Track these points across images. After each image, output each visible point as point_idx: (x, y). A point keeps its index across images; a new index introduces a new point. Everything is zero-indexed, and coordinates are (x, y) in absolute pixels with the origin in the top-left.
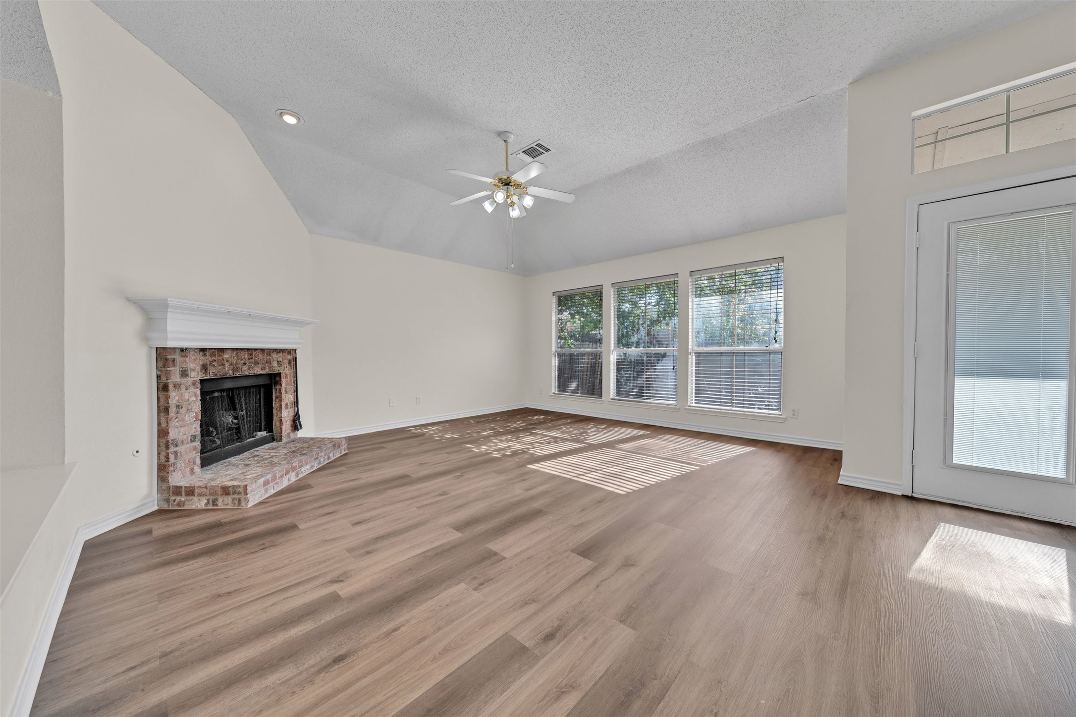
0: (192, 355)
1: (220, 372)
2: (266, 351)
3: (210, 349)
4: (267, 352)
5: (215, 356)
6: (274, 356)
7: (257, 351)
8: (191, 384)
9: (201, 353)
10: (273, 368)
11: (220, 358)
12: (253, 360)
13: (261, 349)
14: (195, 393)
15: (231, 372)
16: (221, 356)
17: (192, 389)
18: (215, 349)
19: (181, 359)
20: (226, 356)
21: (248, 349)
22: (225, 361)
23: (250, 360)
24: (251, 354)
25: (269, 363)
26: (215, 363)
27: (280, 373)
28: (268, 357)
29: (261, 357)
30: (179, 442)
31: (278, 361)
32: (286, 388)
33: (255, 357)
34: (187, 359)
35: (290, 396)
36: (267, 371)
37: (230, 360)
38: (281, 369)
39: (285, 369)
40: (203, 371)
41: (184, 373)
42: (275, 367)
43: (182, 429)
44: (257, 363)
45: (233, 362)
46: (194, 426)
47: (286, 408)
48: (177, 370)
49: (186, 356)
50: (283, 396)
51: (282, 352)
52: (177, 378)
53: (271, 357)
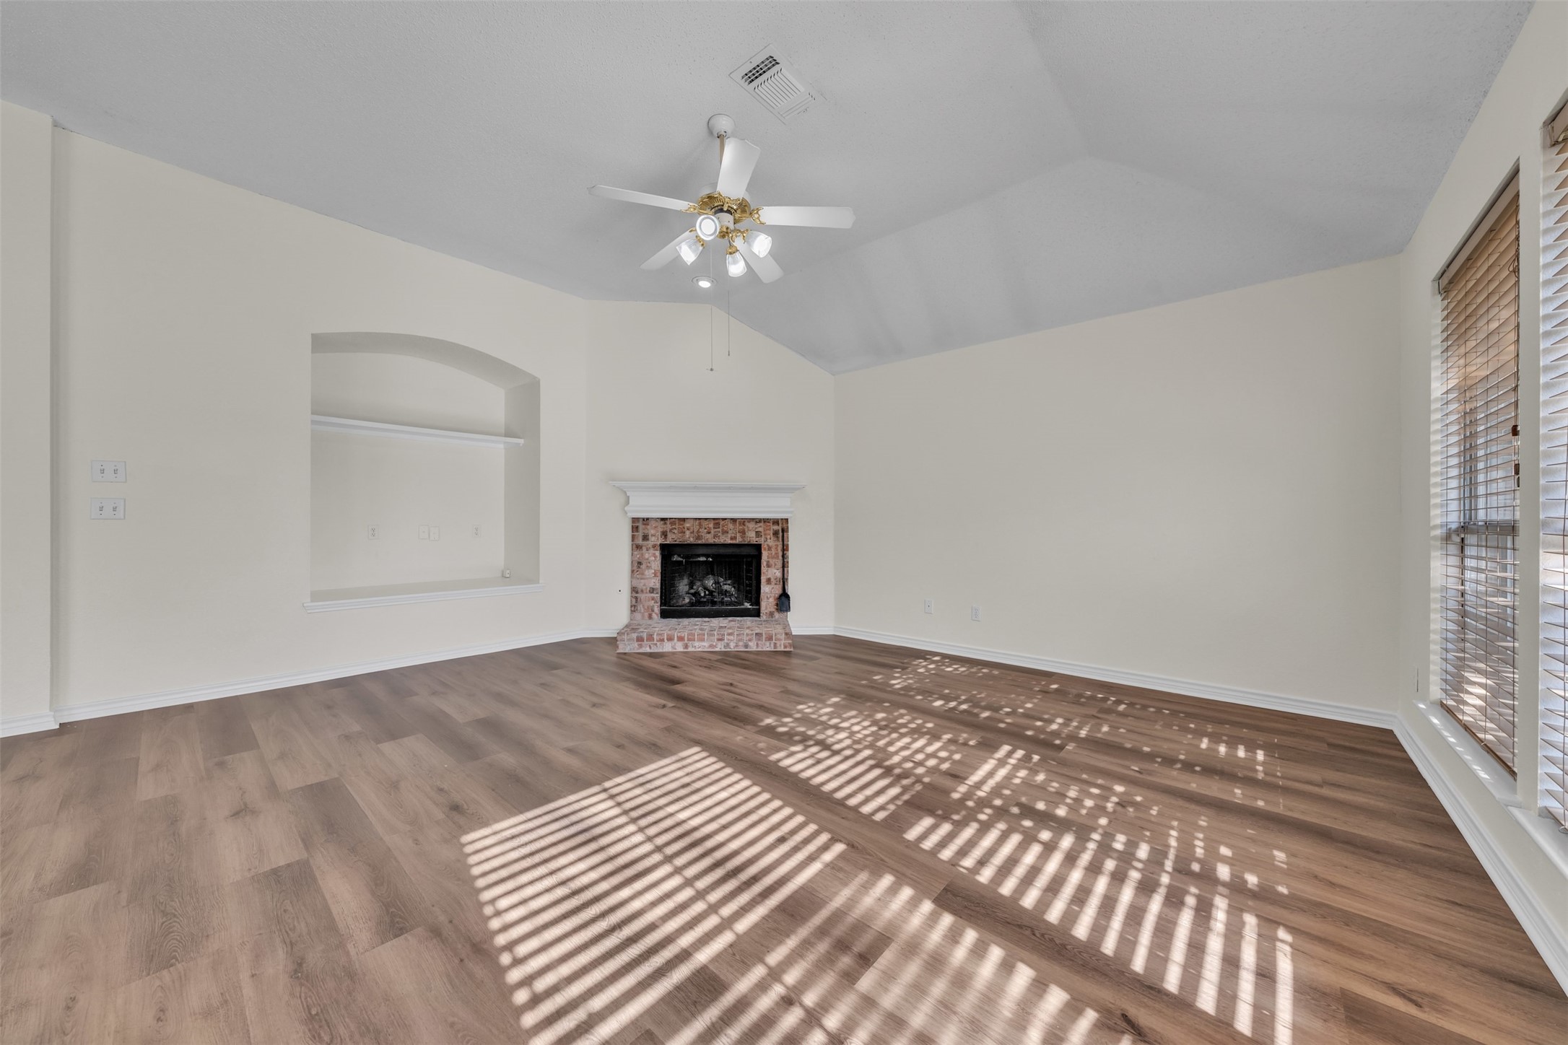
0: (653, 524)
1: (679, 539)
2: (739, 521)
3: (670, 519)
5: (675, 524)
6: (751, 525)
7: (726, 521)
8: (653, 547)
9: (661, 522)
10: (748, 539)
11: (680, 526)
12: (720, 530)
13: (732, 519)
14: (654, 554)
15: (692, 539)
16: (682, 524)
17: (652, 551)
18: (675, 519)
19: (644, 526)
20: (688, 525)
21: (713, 519)
22: (685, 529)
23: (716, 530)
24: (718, 524)
25: (743, 532)
26: (676, 531)
27: (761, 545)
28: (741, 527)
29: (731, 526)
30: (639, 591)
31: (757, 532)
32: (768, 562)
33: (723, 526)
34: (648, 527)
35: (775, 571)
36: (739, 540)
37: (692, 528)
38: (761, 540)
39: (769, 540)
40: (663, 537)
41: (645, 538)
42: (751, 537)
43: (642, 581)
44: (725, 532)
45: (696, 530)
46: (654, 580)
47: (768, 584)
48: (640, 534)
49: (648, 525)
50: (764, 569)
51: (764, 522)
52: (640, 541)
53: (745, 527)
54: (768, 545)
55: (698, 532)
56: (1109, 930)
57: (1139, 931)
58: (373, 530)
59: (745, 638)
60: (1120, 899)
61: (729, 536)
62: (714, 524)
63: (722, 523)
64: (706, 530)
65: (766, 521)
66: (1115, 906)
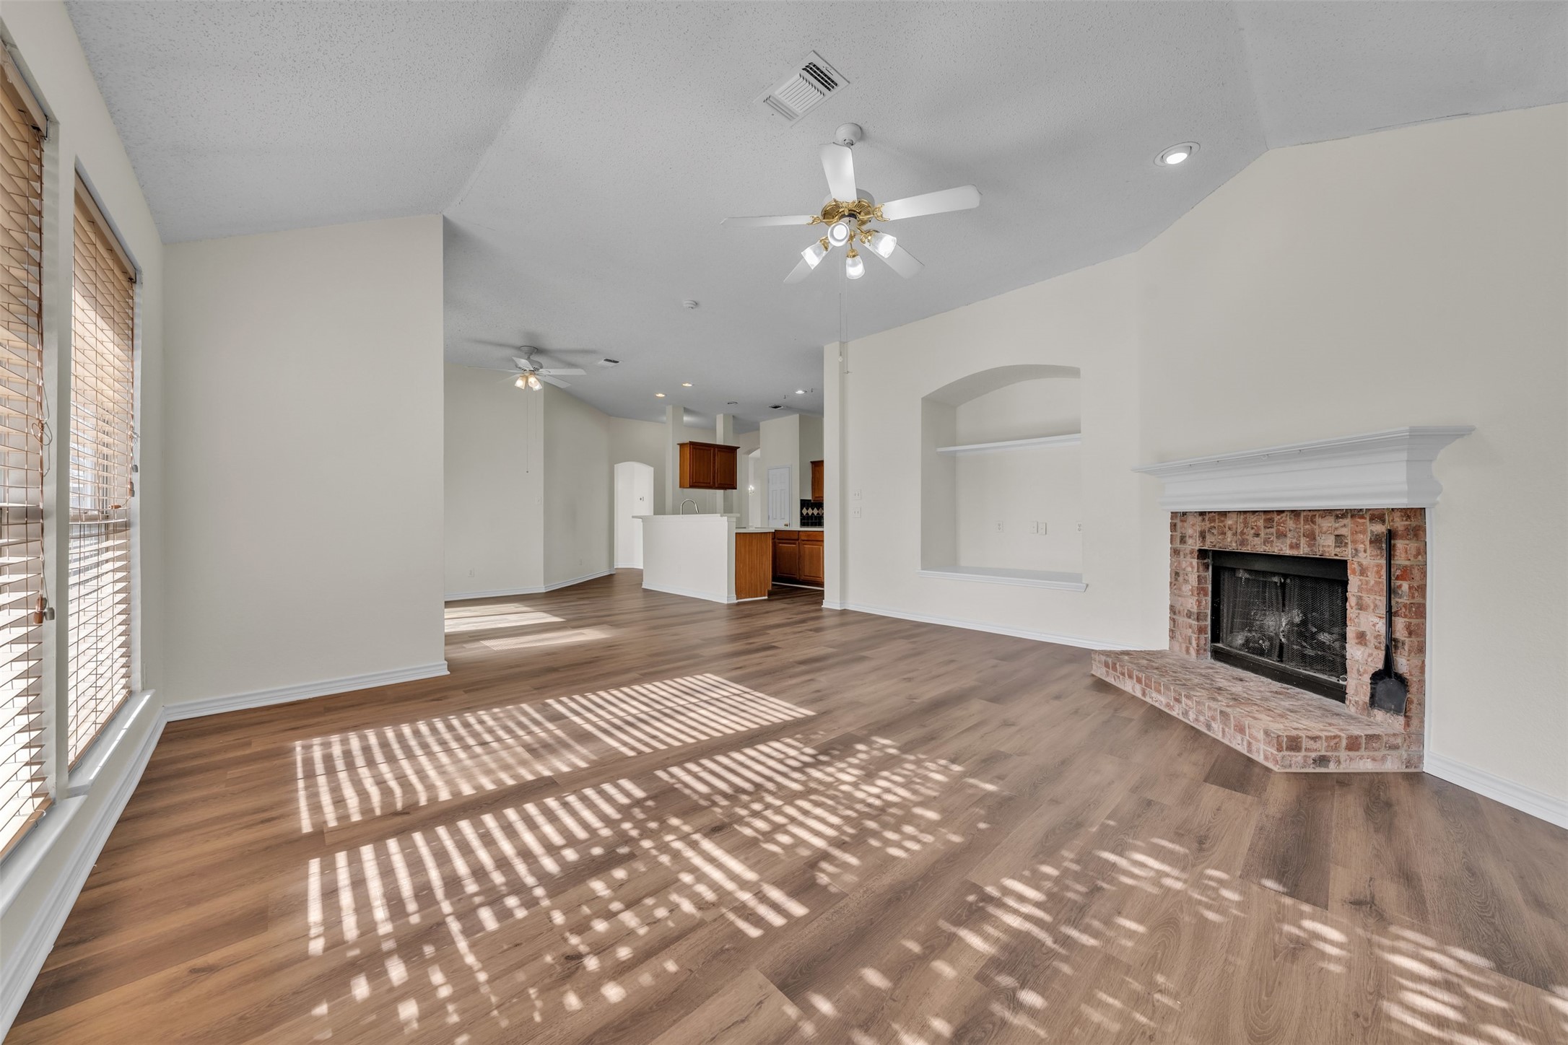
0: (1191, 520)
1: (1220, 543)
2: (1305, 514)
3: (1209, 512)
4: (1305, 516)
5: (1214, 521)
6: (1327, 523)
7: (1284, 515)
8: (1188, 552)
9: (1200, 518)
10: (1321, 549)
11: (1220, 524)
12: (1273, 530)
13: (1292, 511)
14: (1191, 563)
15: (1234, 544)
16: (1223, 521)
17: (1189, 559)
18: (1215, 512)
19: (1181, 524)
20: (1229, 522)
21: (1265, 512)
22: (1227, 529)
23: (1268, 530)
24: (1271, 520)
25: (1312, 537)
26: (1215, 531)
27: (1345, 562)
28: (1307, 527)
29: (1291, 524)
30: (1177, 612)
31: (1337, 536)
32: (1360, 598)
33: (1278, 524)
34: (1185, 524)
35: (1377, 620)
36: (1303, 551)
37: (1234, 527)
38: (1346, 554)
39: (1362, 554)
40: (1201, 540)
41: (1183, 540)
42: (1327, 547)
43: (1180, 598)
44: (1281, 535)
45: (1239, 531)
46: (1191, 601)
47: (1360, 643)
48: (1178, 534)
49: (1185, 521)
50: (1351, 612)
51: (1352, 516)
52: (1178, 545)
53: (1316, 527)
54: (1360, 565)
55: (1242, 533)
56: (450, 837)
57: (432, 851)
58: (999, 525)
59: (1208, 714)
60: (462, 858)
61: (1288, 542)
62: (1265, 520)
63: (1277, 518)
64: (1253, 531)
65: (1355, 514)
66: (461, 852)
